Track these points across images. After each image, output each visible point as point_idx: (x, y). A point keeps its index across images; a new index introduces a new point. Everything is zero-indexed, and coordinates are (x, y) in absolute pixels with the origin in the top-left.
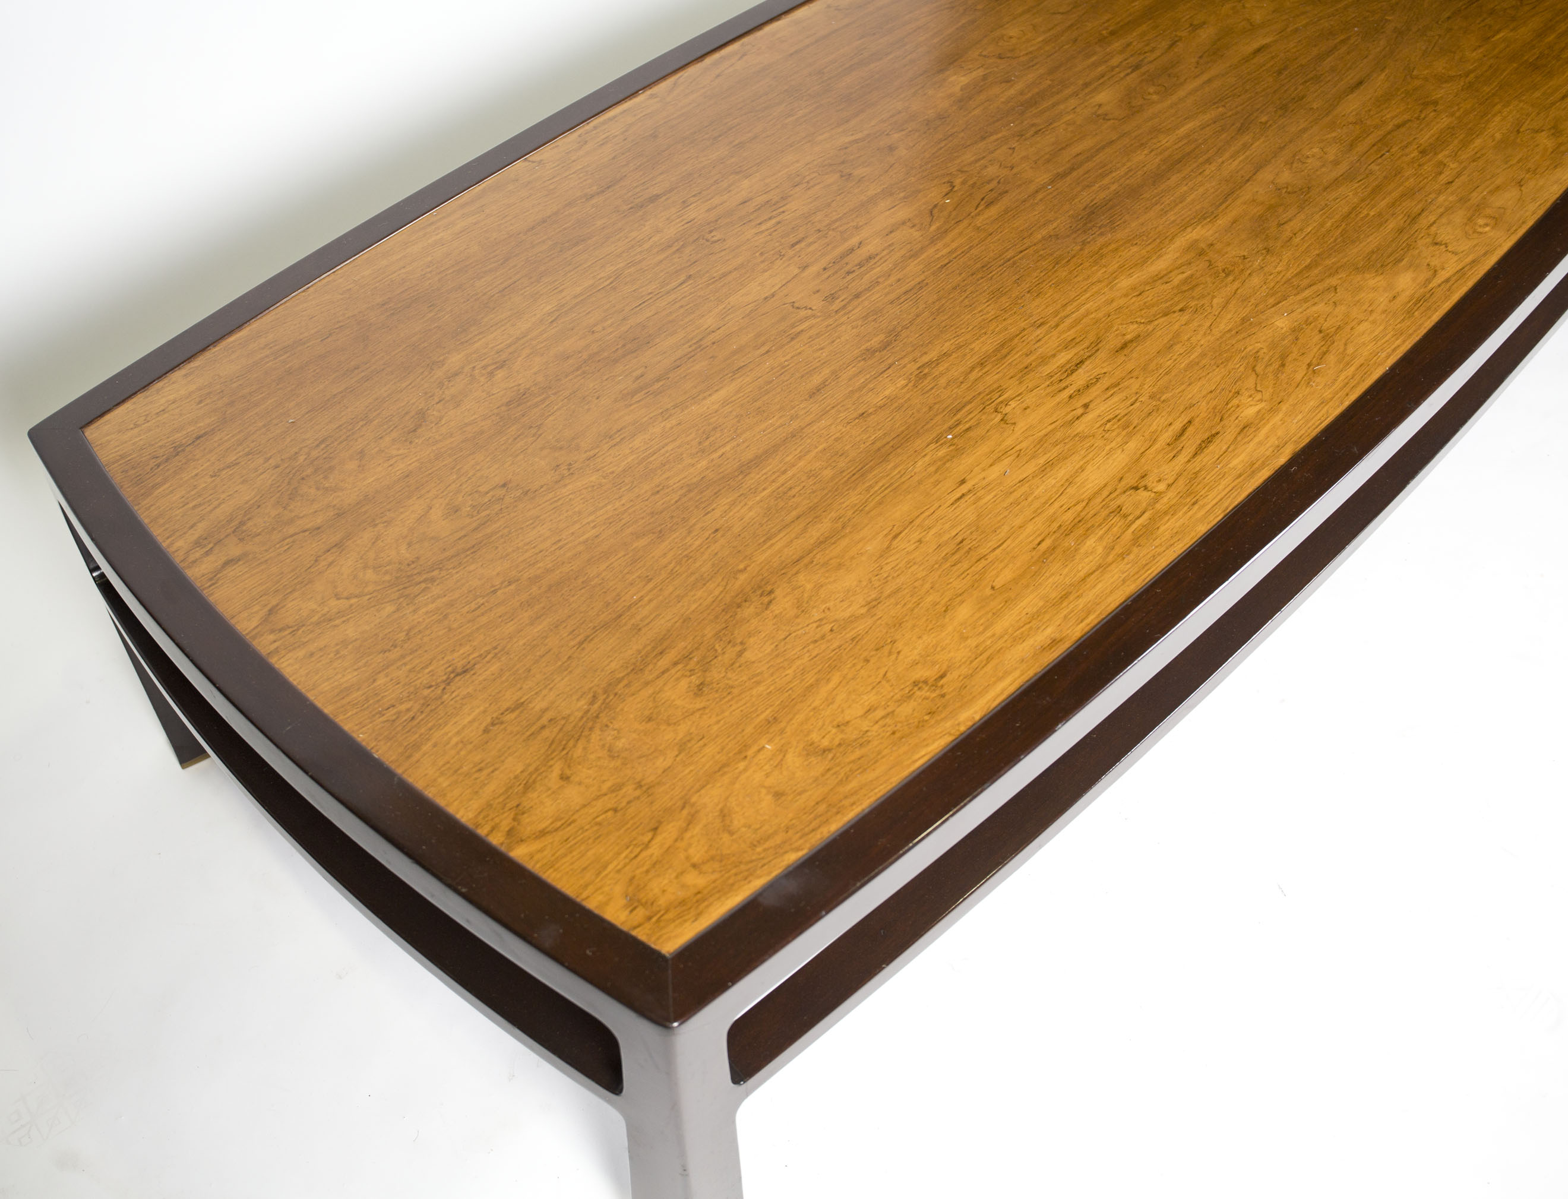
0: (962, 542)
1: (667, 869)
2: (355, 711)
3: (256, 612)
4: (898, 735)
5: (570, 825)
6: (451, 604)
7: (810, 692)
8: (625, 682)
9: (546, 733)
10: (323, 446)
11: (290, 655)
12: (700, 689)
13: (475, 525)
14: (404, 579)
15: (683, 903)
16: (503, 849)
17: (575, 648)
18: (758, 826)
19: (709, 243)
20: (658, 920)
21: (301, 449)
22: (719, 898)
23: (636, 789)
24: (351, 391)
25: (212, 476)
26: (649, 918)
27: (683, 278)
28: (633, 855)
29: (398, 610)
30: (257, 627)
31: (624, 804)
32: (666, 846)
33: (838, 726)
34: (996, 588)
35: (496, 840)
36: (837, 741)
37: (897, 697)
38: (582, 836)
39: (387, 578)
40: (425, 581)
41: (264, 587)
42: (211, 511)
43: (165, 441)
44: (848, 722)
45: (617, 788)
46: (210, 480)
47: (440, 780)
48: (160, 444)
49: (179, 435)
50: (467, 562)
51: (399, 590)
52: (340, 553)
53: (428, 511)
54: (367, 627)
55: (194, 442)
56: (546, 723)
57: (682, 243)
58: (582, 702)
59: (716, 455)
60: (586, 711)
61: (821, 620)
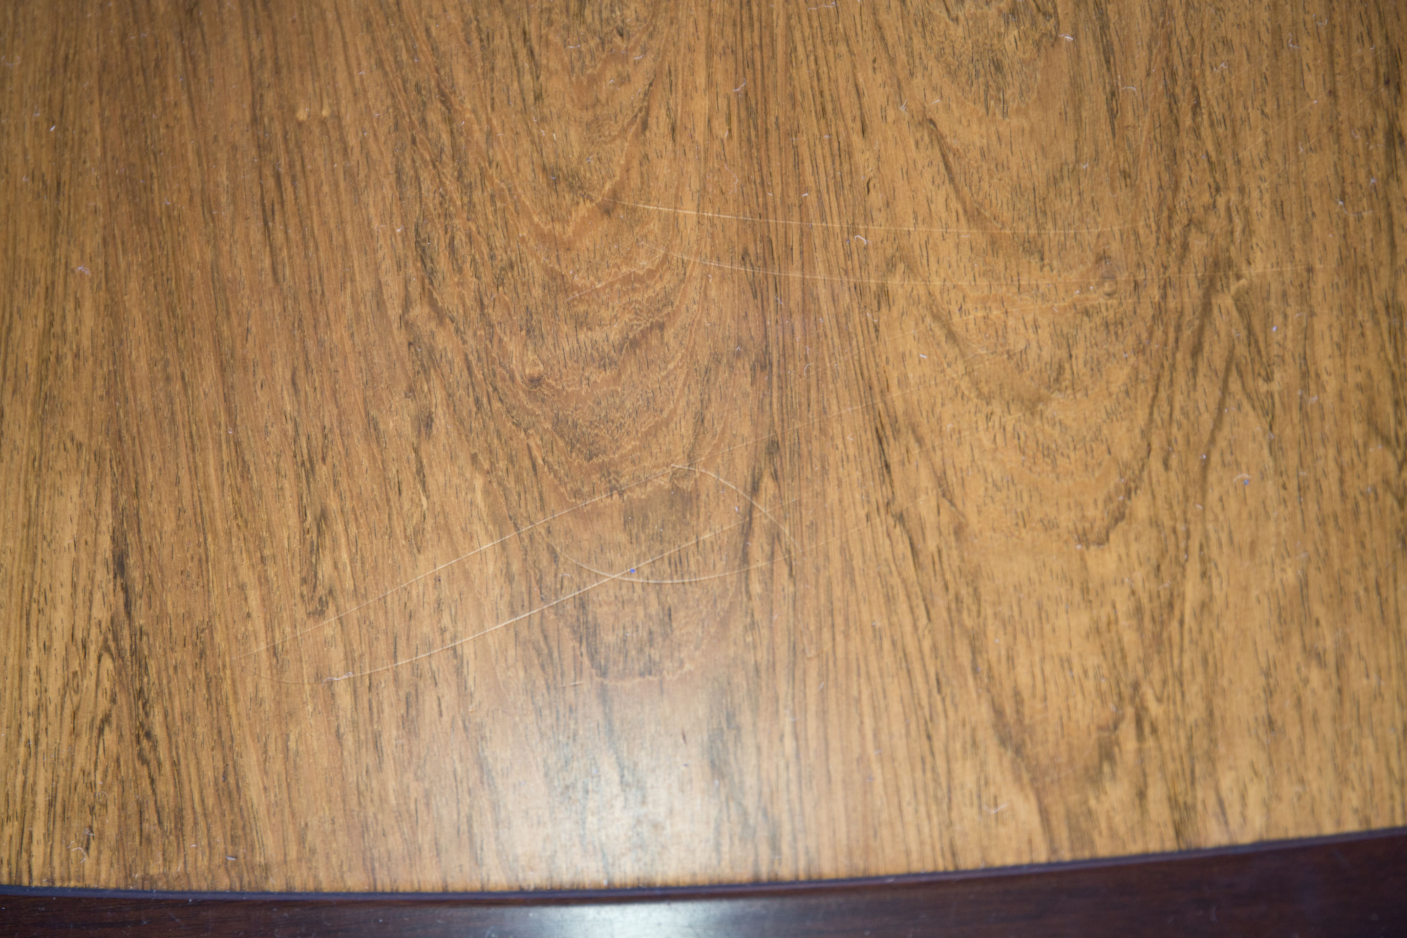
3: (984, 782)
10: (443, 261)
11: (1227, 781)
13: (1089, 50)
14: (1159, 334)
21: (407, 324)
24: (277, 71)
25: (319, 613)
29: (1269, 414)
30: (1044, 813)
39: (1120, 376)
40: (1210, 287)
41: (896, 708)
43: (56, 664)
46: (329, 626)
48: (54, 686)
49: (60, 616)
50: (1218, 145)
51: (1194, 371)
52: (920, 441)
53: (938, 138)
54: (1272, 528)
55: (125, 589)
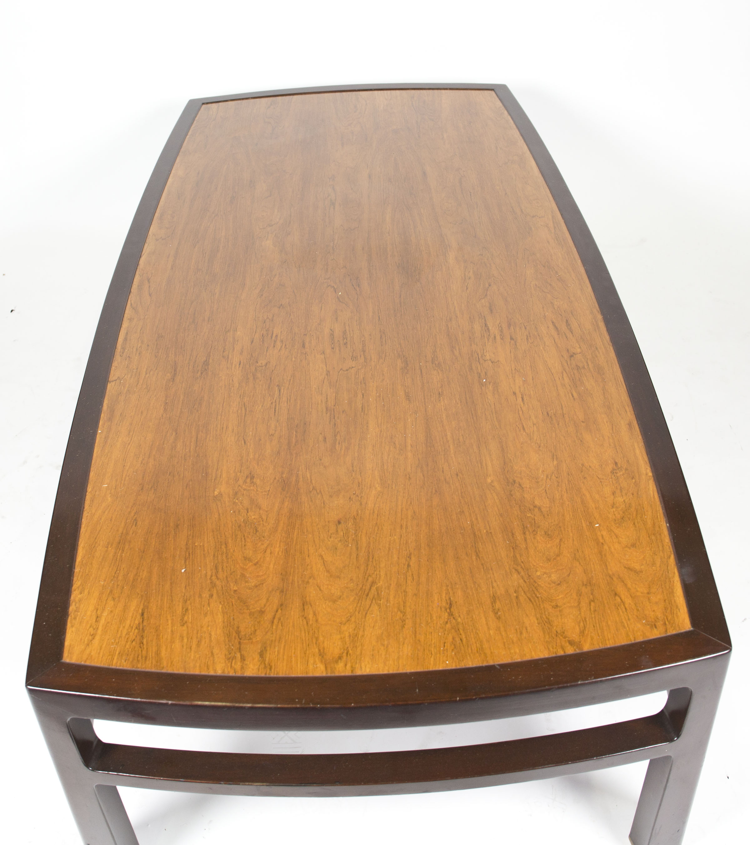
0: (548, 414)
1: (642, 603)
2: (432, 659)
3: (315, 662)
4: (635, 494)
5: (585, 619)
6: (398, 585)
7: (585, 504)
8: (518, 556)
9: (521, 598)
10: (220, 570)
11: (363, 664)
12: (547, 535)
13: (354, 548)
14: (361, 592)
15: (666, 609)
16: (578, 651)
17: (478, 559)
18: (645, 561)
19: (264, 367)
20: (669, 622)
21: (211, 580)
22: (674, 596)
23: (586, 588)
24: (193, 537)
25: (183, 625)
26: (665, 624)
27: (276, 389)
28: (624, 610)
29: (379, 606)
30: (326, 667)
31: (591, 596)
32: (629, 596)
33: (613, 507)
34: (584, 421)
35: (570, 650)
36: (621, 513)
37: (614, 482)
38: (597, 621)
39: (352, 599)
40: (371, 586)
41: (299, 648)
42: (210, 641)
44: (614, 503)
45: (579, 594)
46: (185, 628)
47: (512, 651)
49: (128, 622)
50: (376, 564)
51: (366, 599)
52: (311, 606)
53: (323, 558)
54: (378, 624)
55: (143, 618)
56: (515, 595)
57: (251, 374)
58: (515, 576)
59: (409, 448)
60: (522, 578)
61: (547, 477)
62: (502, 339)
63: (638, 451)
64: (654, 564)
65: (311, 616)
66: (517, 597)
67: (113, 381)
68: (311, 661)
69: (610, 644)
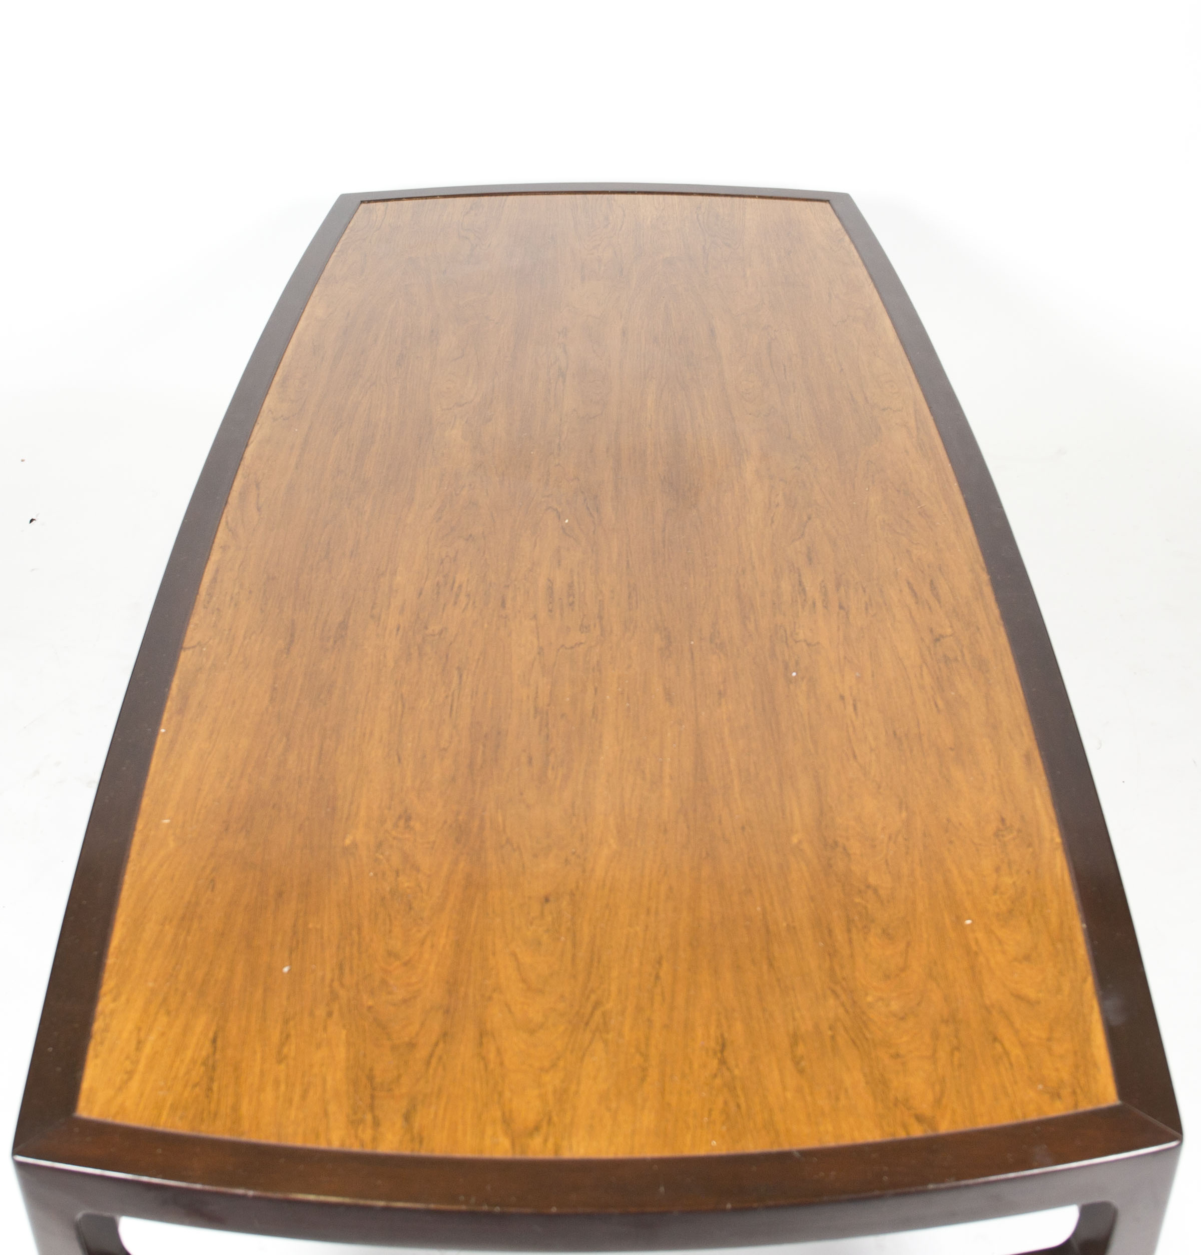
0: (896, 734)
1: (1039, 1056)
2: (689, 1136)
4: (1033, 872)
6: (639, 1009)
7: (950, 885)
8: (838, 968)
9: (839, 1039)
12: (887, 934)
16: (930, 1133)
17: (773, 971)
18: (1046, 986)
19: (437, 637)
20: (1083, 1090)
22: (1091, 1045)
23: (948, 1026)
24: (305, 913)
26: (1075, 1092)
27: (456, 673)
28: (1009, 1065)
31: (956, 1041)
32: (1018, 1042)
33: (996, 892)
34: (954, 747)
35: (917, 1131)
36: (1009, 902)
37: (999, 851)
38: (963, 1082)
42: (325, 1090)
43: (184, 1066)
44: (997, 886)
45: (936, 1036)
47: (823, 1129)
49: (190, 1053)
50: (604, 972)
51: (586, 1030)
52: (494, 1038)
54: (602, 1074)
55: (215, 1048)
56: (830, 1033)
57: (416, 648)
58: (831, 1001)
59: (667, 780)
60: (843, 1005)
61: (890, 838)
62: (825, 607)
63: (1038, 801)
64: (1059, 990)
65: (492, 1056)
66: (833, 1038)
67: (189, 648)
68: (489, 1131)
69: (983, 1122)
